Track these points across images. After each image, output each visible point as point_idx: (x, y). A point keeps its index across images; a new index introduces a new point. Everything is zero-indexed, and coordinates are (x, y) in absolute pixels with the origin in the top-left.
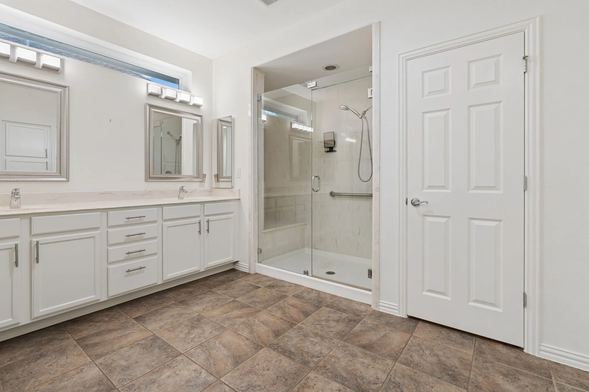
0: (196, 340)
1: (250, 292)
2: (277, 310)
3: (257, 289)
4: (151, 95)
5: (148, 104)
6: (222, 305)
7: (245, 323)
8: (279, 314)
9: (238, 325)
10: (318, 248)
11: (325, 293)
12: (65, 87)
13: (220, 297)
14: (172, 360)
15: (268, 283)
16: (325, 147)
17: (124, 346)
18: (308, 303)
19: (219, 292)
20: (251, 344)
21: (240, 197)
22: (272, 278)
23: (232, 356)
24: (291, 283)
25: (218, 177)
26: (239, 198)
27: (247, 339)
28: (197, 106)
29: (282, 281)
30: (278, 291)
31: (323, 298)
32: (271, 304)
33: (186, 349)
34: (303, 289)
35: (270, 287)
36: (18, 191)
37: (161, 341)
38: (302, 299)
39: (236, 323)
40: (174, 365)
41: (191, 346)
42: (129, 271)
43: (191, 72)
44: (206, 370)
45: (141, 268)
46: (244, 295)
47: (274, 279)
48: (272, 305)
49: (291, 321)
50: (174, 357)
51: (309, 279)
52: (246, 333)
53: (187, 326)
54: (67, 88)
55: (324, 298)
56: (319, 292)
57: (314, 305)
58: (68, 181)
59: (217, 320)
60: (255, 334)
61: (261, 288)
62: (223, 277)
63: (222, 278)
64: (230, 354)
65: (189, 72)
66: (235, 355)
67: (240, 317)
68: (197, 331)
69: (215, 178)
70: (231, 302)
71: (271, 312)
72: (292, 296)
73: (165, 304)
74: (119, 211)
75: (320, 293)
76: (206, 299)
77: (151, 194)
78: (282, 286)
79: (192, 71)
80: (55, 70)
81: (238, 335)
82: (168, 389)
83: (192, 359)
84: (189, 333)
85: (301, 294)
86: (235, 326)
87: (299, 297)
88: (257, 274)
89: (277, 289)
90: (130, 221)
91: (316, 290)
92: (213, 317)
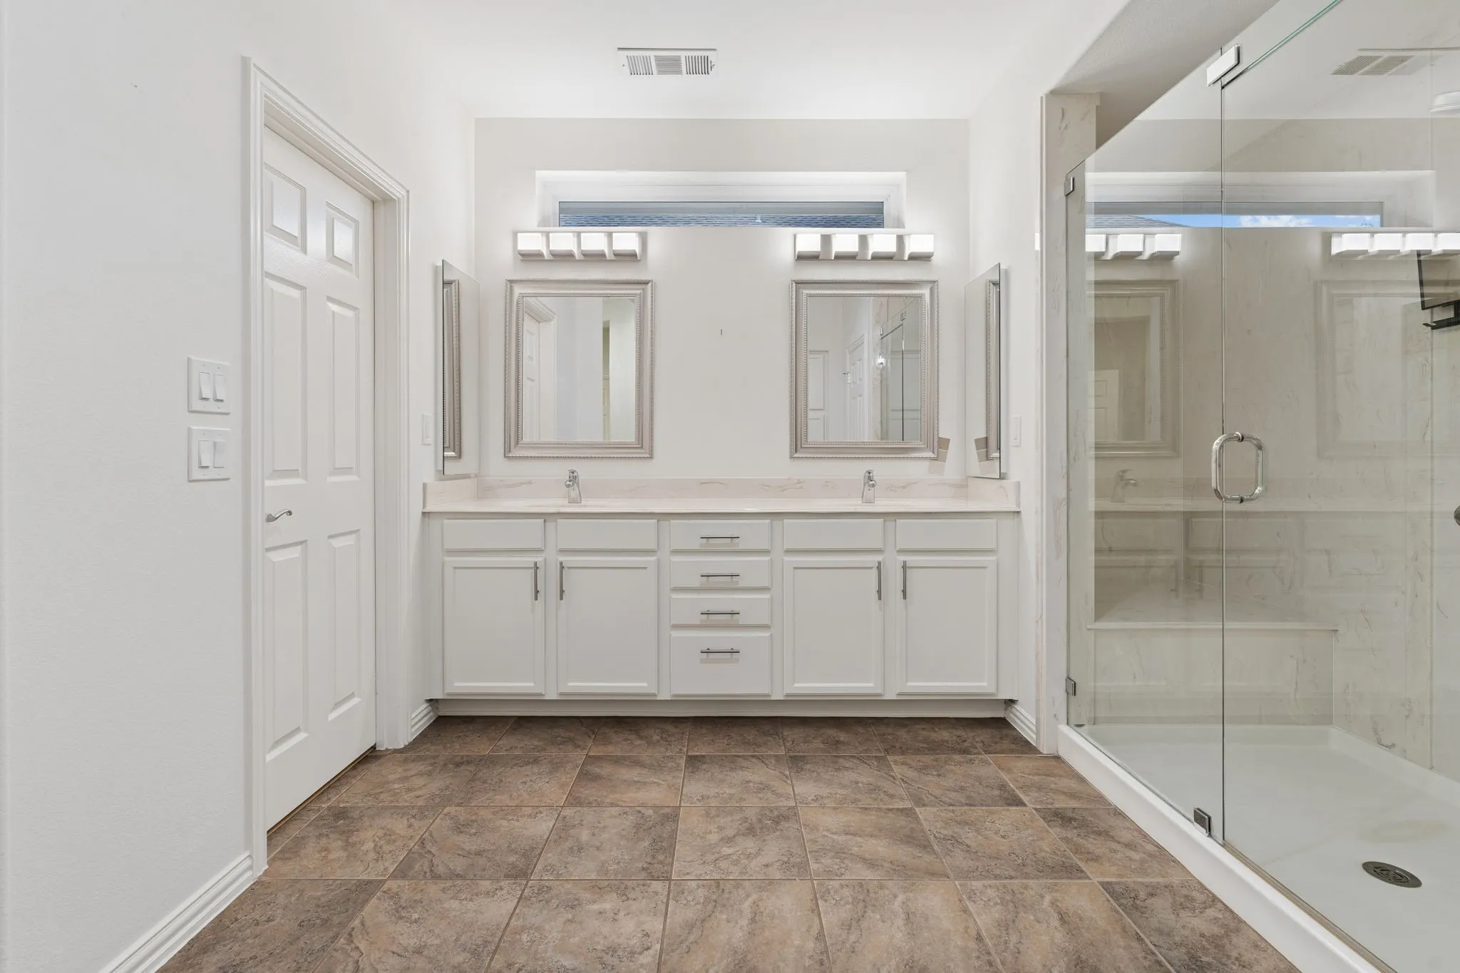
0: (723, 864)
1: (975, 806)
2: (996, 904)
3: (1010, 805)
4: (802, 258)
5: (794, 281)
6: (866, 809)
7: (865, 886)
8: (985, 919)
9: (843, 882)
10: (1393, 745)
11: (1260, 944)
12: (646, 283)
13: (886, 785)
14: (641, 882)
15: (1062, 803)
16: (1426, 306)
17: (620, 803)
18: (1139, 939)
19: (898, 770)
20: (811, 957)
21: (1019, 505)
22: (1095, 790)
23: (740, 957)
24: (1145, 836)
25: (987, 446)
26: (1018, 510)
27: (820, 937)
28: (922, 258)
29: (1118, 813)
30: (1066, 840)
31: (1229, 957)
32: (998, 872)
33: (688, 873)
34: (1176, 880)
35: (1062, 818)
36: (575, 474)
37: (673, 828)
38: (1129, 915)
39: (842, 874)
40: (632, 896)
41: (699, 872)
42: (708, 652)
43: (905, 173)
44: (661, 949)
45: (732, 652)
46: (951, 808)
47: (1100, 798)
48: (996, 877)
49: (1000, 967)
50: (653, 876)
51: (1206, 852)
52: (832, 918)
53: (745, 820)
54: (650, 284)
55: (1237, 959)
56: (1234, 924)
57: (1159, 963)
58: (651, 457)
59: (814, 841)
60: (853, 938)
61: (1024, 808)
62: (950, 733)
63: (944, 734)
64: (743, 947)
65: (900, 176)
66: (750, 956)
67: (872, 864)
68: (750, 844)
69: (977, 449)
70: (898, 809)
71: (969, 898)
72: (1102, 884)
73: (764, 749)
74: (692, 521)
75: (1237, 930)
76: (849, 776)
77: (802, 488)
78: (1099, 833)
79: (906, 171)
80: (630, 257)
81: (813, 911)
82: (571, 940)
83: (671, 903)
84: (729, 840)
85: (1142, 895)
86: (831, 883)
87: (1123, 901)
88: (1057, 758)
89: (1072, 834)
90: (711, 544)
91: (1232, 912)
92: (815, 828)
